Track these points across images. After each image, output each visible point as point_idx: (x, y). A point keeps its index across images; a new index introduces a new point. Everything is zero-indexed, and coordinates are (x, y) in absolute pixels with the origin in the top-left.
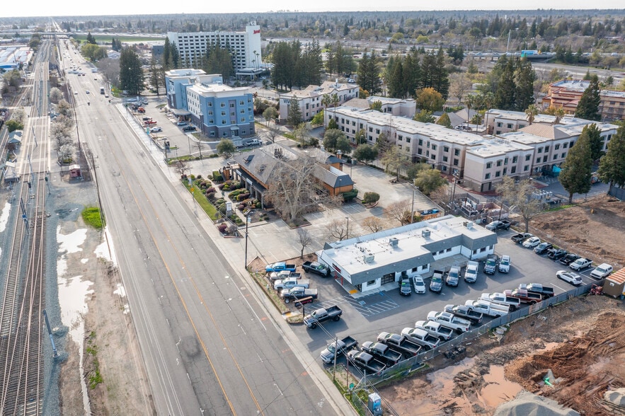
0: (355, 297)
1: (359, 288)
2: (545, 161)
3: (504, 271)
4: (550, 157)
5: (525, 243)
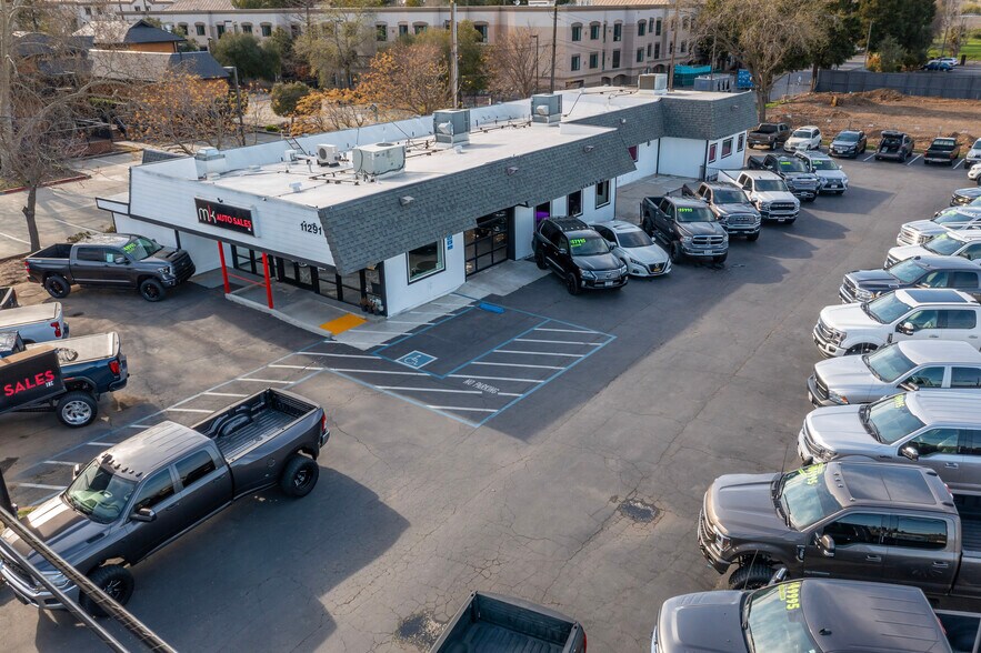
0: (364, 345)
1: (368, 295)
2: (657, 57)
3: (834, 187)
4: (664, 49)
5: (791, 141)
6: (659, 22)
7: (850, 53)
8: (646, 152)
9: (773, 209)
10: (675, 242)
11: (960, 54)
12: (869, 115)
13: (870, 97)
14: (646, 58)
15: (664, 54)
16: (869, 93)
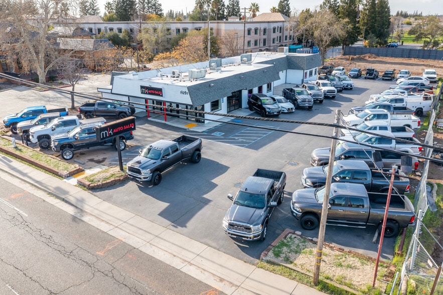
0: (200, 131)
2: (280, 42)
3: (349, 86)
4: (283, 38)
5: (334, 72)
6: (281, 28)
7: (356, 40)
8: (282, 74)
9: (328, 92)
10: (296, 102)
11: (401, 41)
12: (364, 63)
13: (364, 57)
14: (276, 42)
15: (283, 40)
16: (364, 55)
